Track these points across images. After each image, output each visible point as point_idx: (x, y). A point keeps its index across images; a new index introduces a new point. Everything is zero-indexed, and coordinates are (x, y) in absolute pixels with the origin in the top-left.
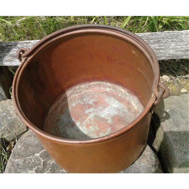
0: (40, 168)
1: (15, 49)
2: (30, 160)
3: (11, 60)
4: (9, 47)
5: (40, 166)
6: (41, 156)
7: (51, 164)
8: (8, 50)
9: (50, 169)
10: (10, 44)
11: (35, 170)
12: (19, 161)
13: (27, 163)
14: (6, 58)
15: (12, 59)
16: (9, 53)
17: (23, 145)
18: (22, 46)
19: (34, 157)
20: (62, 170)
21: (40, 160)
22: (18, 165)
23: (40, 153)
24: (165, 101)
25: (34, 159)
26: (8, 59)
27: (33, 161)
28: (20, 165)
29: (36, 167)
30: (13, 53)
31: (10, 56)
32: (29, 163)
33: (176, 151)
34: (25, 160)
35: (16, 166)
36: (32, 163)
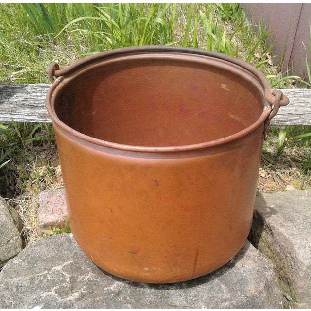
0: (65, 286)
1: (20, 94)
2: (42, 278)
3: (12, 111)
4: (10, 91)
5: (64, 284)
6: (64, 270)
7: (85, 281)
8: (9, 95)
9: (84, 287)
10: (13, 86)
11: (55, 290)
12: (20, 280)
13: (37, 282)
14: (4, 106)
15: (13, 109)
16: (10, 100)
17: (26, 259)
18: (34, 90)
19: (51, 272)
20: (107, 288)
21: (63, 276)
22: (18, 287)
23: (63, 265)
24: (265, 198)
25: (52, 275)
26: (6, 107)
27: (49, 278)
28: (23, 287)
29: (57, 286)
30: (17, 100)
31: (11, 104)
32: (41, 282)
33: (297, 247)
34: (33, 279)
35: (14, 289)
36: (48, 281)
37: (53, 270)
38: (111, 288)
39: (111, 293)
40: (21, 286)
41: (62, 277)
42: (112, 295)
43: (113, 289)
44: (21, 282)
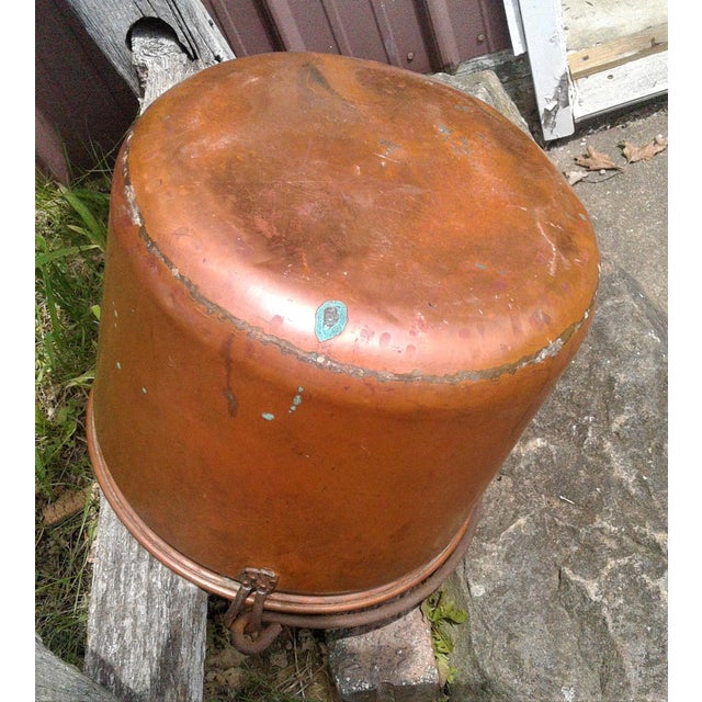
0: (641, 562)
1: (125, 672)
2: (621, 617)
5: (636, 566)
6: (595, 576)
9: (636, 528)
11: (653, 579)
12: (634, 663)
13: (631, 626)
17: (560, 675)
18: (115, 636)
19: (605, 601)
20: (630, 488)
21: (613, 574)
22: (650, 664)
23: (583, 581)
25: (611, 597)
27: (621, 601)
28: (648, 653)
29: (641, 579)
30: (147, 679)
32: (630, 618)
34: (625, 637)
36: (628, 602)
37: (598, 599)
38: (631, 481)
39: (641, 480)
40: (647, 657)
41: (616, 575)
42: (645, 478)
43: (634, 477)
44: (638, 658)
